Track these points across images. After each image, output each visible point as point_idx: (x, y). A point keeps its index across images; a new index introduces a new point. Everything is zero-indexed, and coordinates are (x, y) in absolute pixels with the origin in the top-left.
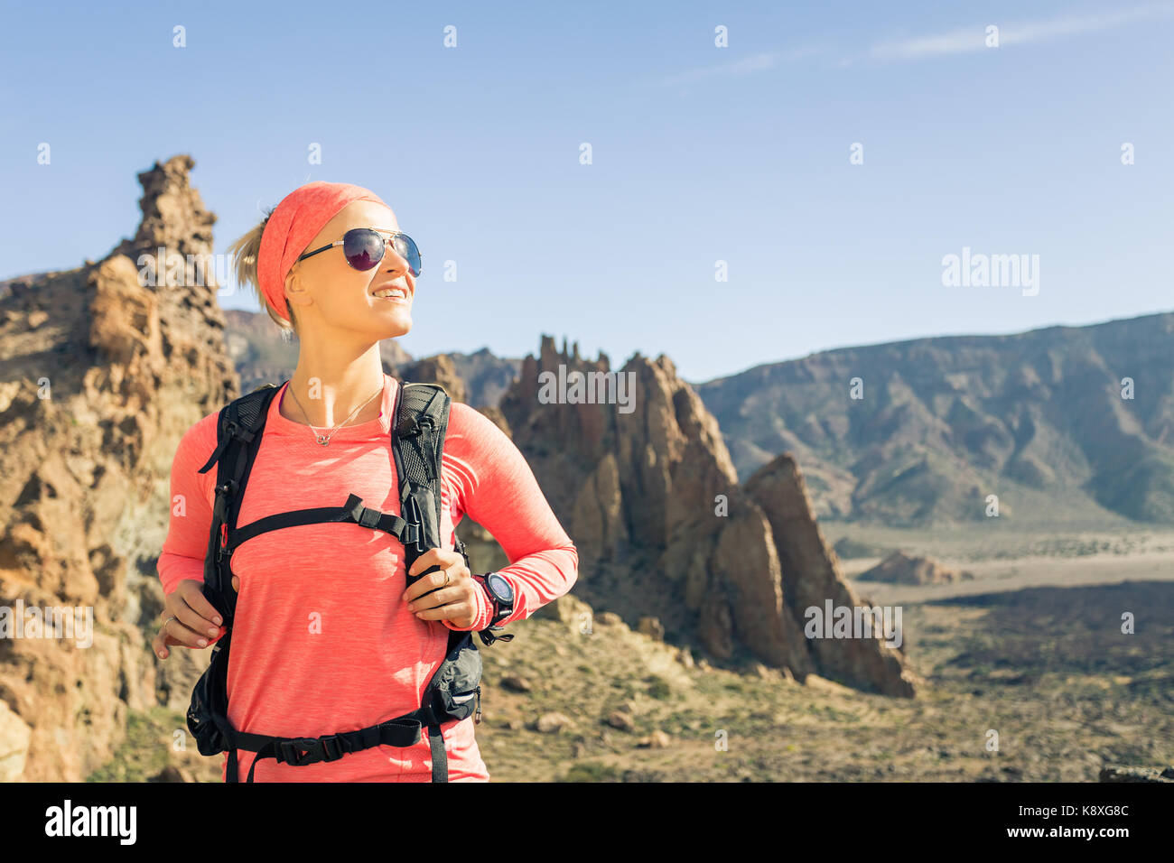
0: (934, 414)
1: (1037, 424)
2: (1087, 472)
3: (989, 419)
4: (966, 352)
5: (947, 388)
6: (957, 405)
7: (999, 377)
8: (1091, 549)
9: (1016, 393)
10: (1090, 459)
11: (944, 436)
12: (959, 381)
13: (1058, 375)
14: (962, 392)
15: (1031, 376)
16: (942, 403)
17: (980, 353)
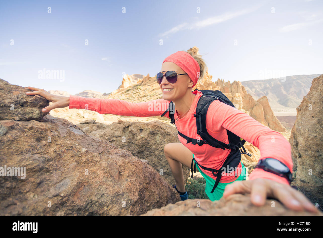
0: (252, 91)
1: (269, 92)
2: (277, 100)
3: (261, 92)
4: (258, 82)
5: (254, 88)
6: (256, 90)
7: (263, 86)
8: (280, 111)
9: (266, 88)
10: (278, 98)
11: (254, 94)
12: (256, 86)
13: (272, 86)
14: (257, 88)
15: (268, 85)
16: (254, 90)
17: (260, 82)
